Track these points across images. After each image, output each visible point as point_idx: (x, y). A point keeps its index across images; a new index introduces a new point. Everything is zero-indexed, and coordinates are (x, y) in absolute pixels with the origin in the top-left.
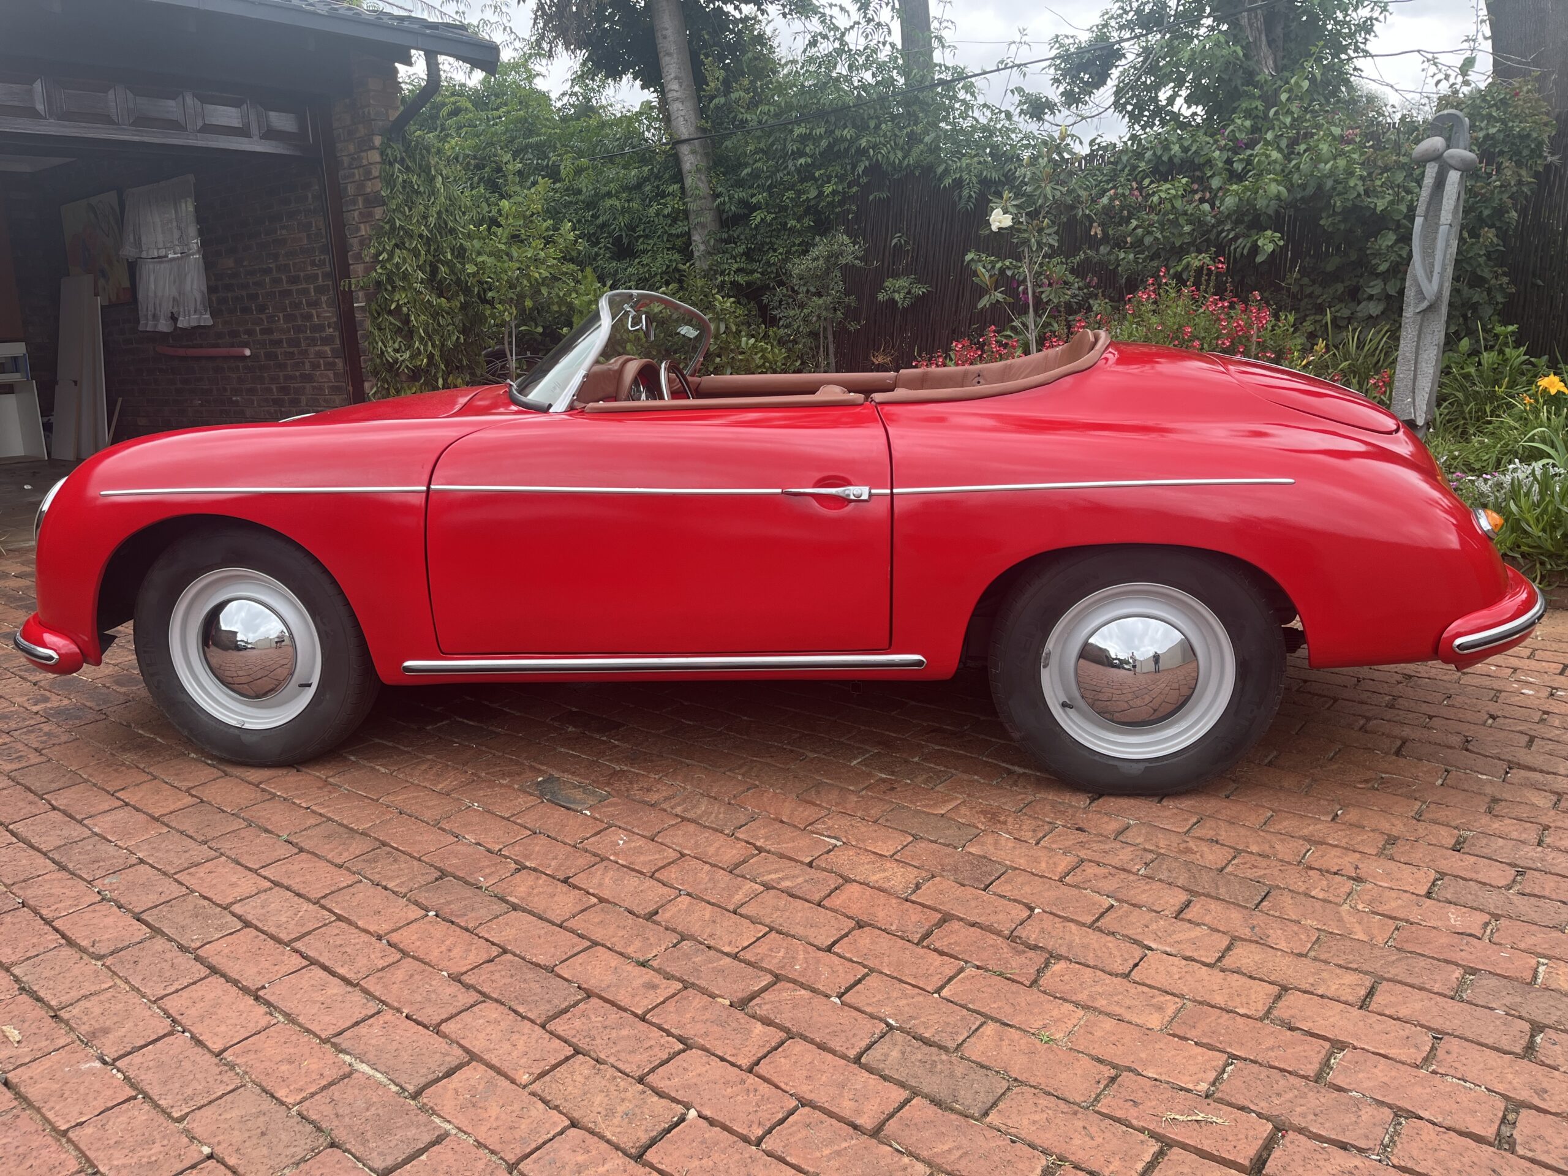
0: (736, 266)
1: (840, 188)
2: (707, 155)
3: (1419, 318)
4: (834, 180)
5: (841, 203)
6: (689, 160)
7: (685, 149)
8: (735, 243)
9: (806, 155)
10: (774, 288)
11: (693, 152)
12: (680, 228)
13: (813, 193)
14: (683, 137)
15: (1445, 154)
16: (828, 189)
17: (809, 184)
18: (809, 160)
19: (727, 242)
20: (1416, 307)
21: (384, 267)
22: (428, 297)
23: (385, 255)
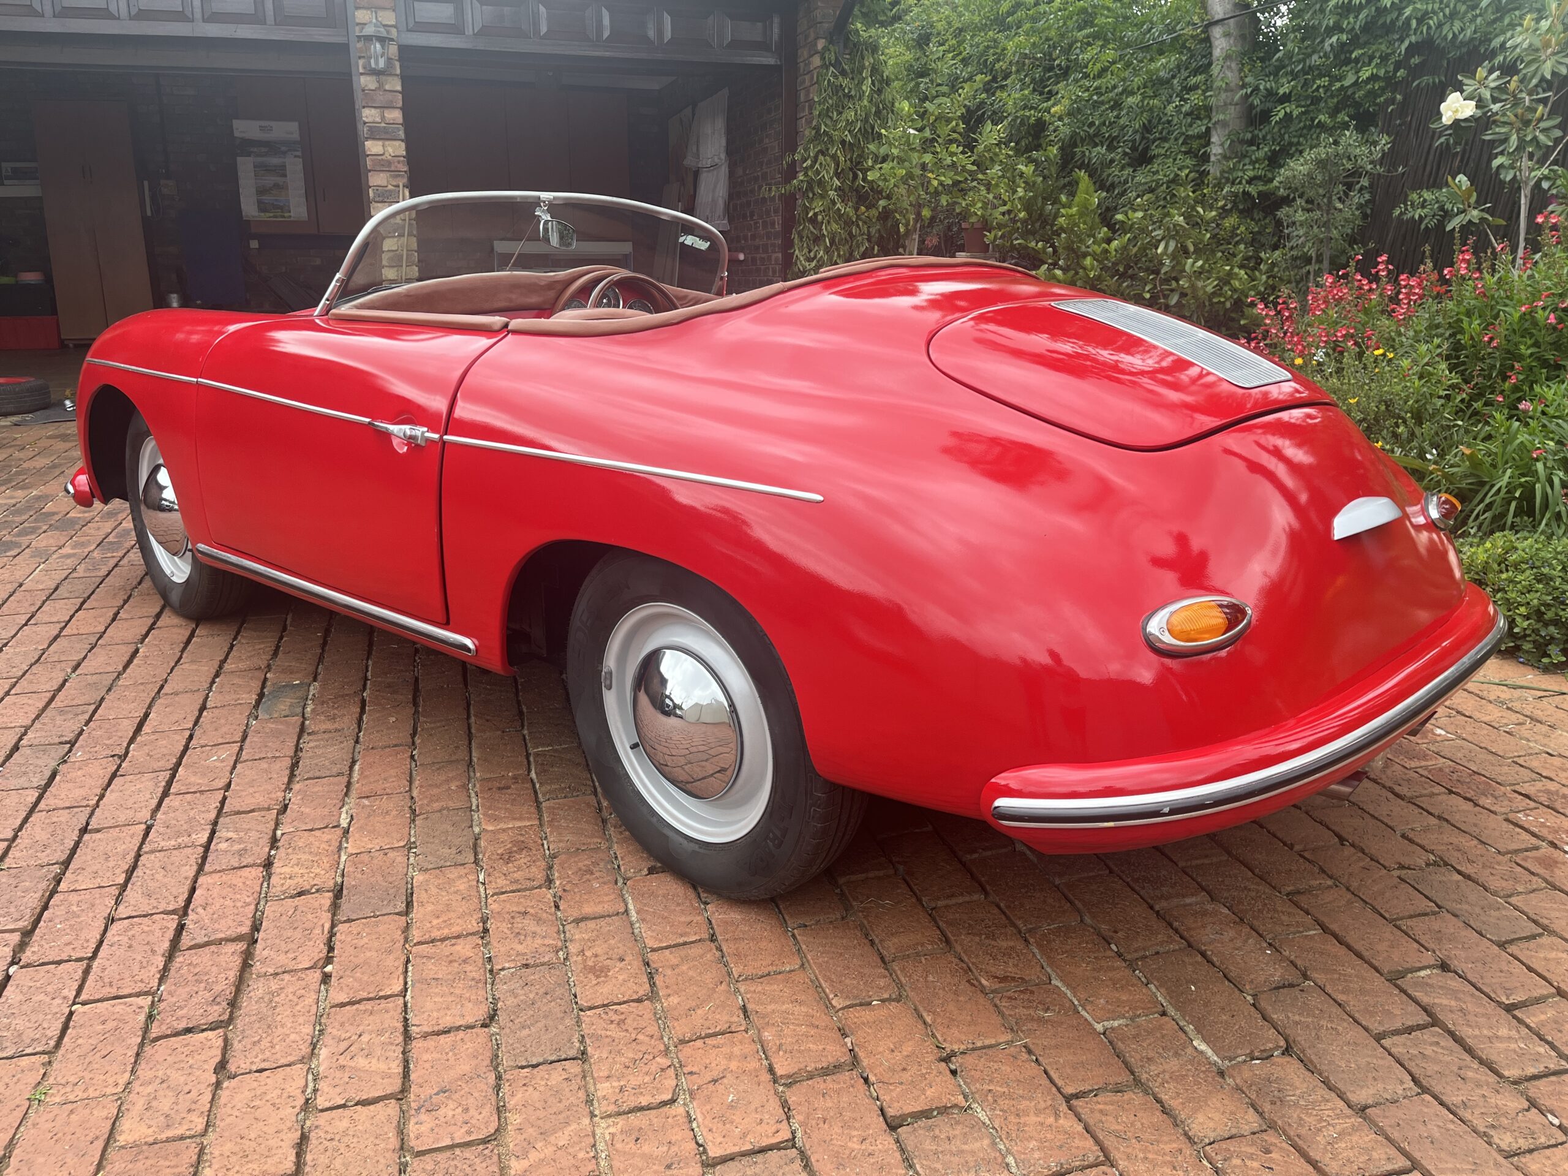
0: (1250, 174)
1: (1382, 73)
2: (1243, 37)
4: (1376, 62)
5: (1382, 92)
6: (1221, 44)
7: (1217, 32)
9: (1342, 30)
11: (1227, 35)
12: (1199, 127)
13: (1350, 80)
14: (1217, 18)
16: (1368, 74)
17: (1348, 68)
18: (1347, 37)
19: (1251, 143)
21: (806, 175)
22: (838, 205)
23: (809, 162)
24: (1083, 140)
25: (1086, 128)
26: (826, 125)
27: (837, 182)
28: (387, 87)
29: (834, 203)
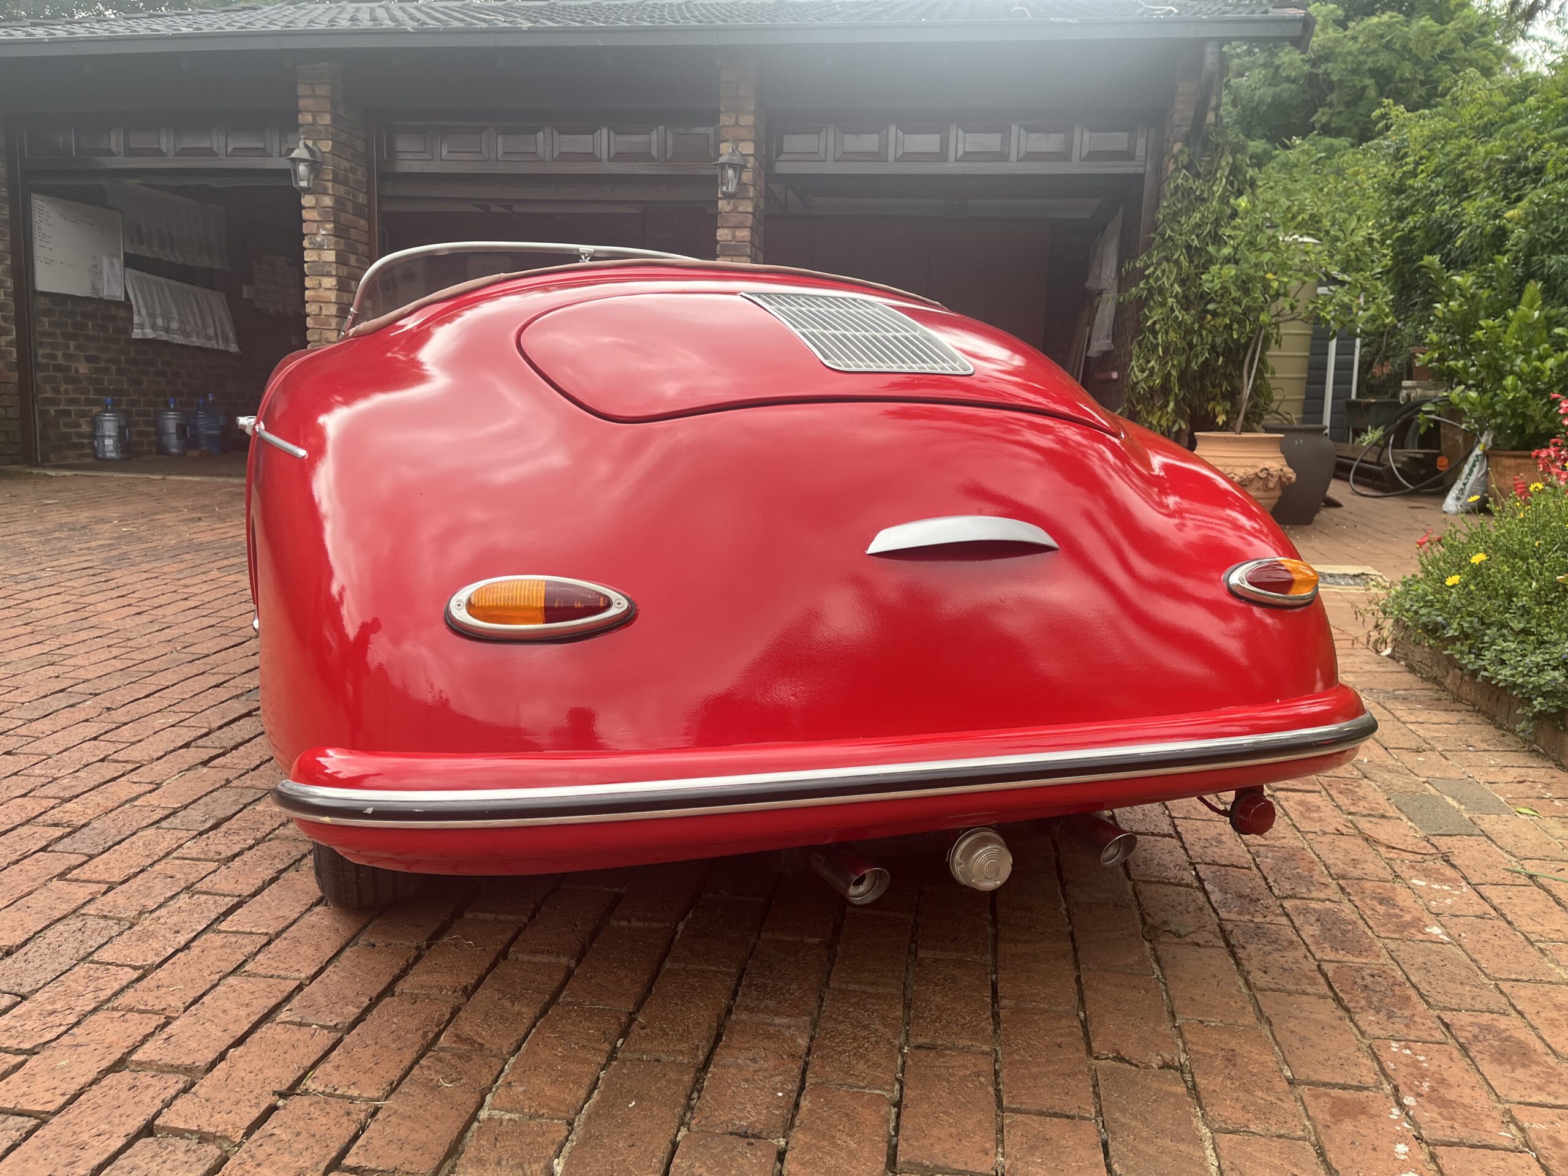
21: (1147, 283)
22: (1177, 313)
23: (1152, 269)
24: (1544, 247)
25: (1548, 234)
26: (1173, 230)
27: (1177, 288)
28: (740, 209)
29: (1172, 310)
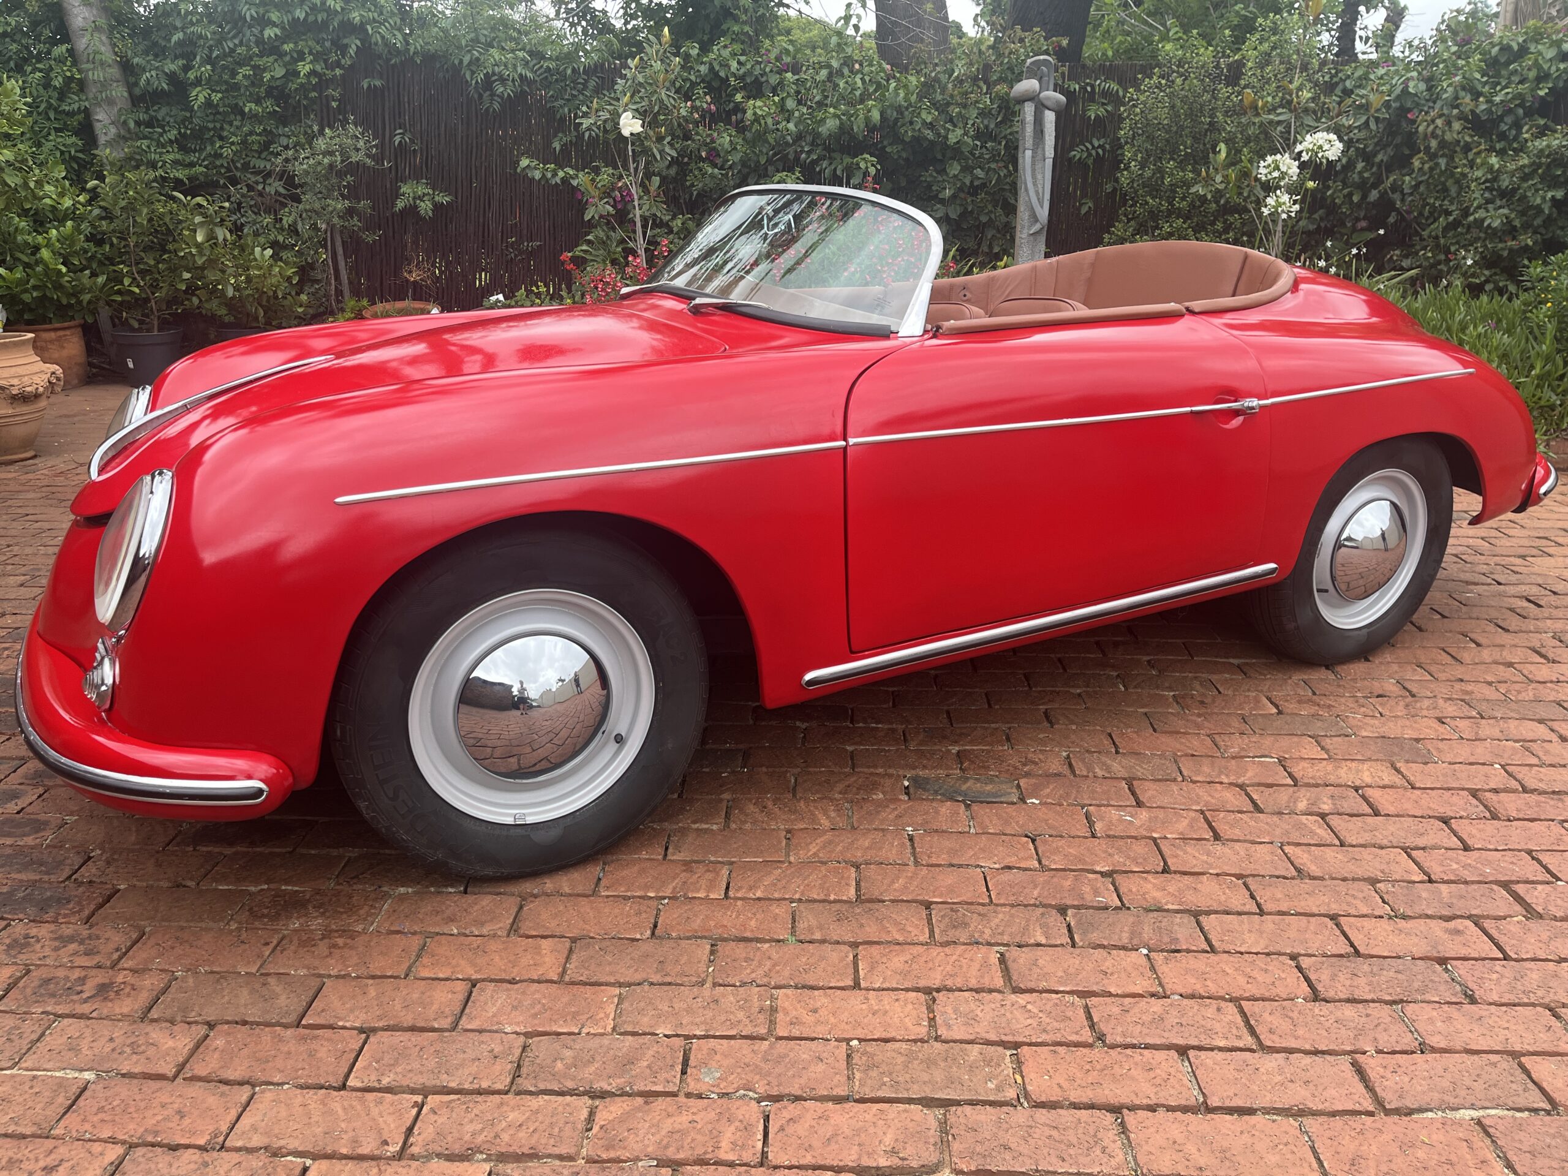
1: (319, 69)
3: (1032, 238)
4: (309, 58)
5: (317, 87)
6: (81, 15)
8: (163, 127)
9: (272, 24)
10: (225, 186)
11: (86, 3)
12: (73, 103)
13: (279, 72)
15: (1042, 95)
16: (304, 68)
17: (274, 60)
18: (278, 31)
19: (149, 124)
20: (1029, 228)
